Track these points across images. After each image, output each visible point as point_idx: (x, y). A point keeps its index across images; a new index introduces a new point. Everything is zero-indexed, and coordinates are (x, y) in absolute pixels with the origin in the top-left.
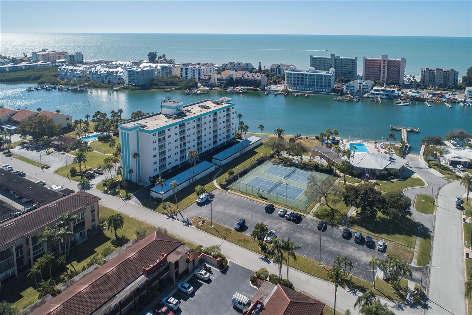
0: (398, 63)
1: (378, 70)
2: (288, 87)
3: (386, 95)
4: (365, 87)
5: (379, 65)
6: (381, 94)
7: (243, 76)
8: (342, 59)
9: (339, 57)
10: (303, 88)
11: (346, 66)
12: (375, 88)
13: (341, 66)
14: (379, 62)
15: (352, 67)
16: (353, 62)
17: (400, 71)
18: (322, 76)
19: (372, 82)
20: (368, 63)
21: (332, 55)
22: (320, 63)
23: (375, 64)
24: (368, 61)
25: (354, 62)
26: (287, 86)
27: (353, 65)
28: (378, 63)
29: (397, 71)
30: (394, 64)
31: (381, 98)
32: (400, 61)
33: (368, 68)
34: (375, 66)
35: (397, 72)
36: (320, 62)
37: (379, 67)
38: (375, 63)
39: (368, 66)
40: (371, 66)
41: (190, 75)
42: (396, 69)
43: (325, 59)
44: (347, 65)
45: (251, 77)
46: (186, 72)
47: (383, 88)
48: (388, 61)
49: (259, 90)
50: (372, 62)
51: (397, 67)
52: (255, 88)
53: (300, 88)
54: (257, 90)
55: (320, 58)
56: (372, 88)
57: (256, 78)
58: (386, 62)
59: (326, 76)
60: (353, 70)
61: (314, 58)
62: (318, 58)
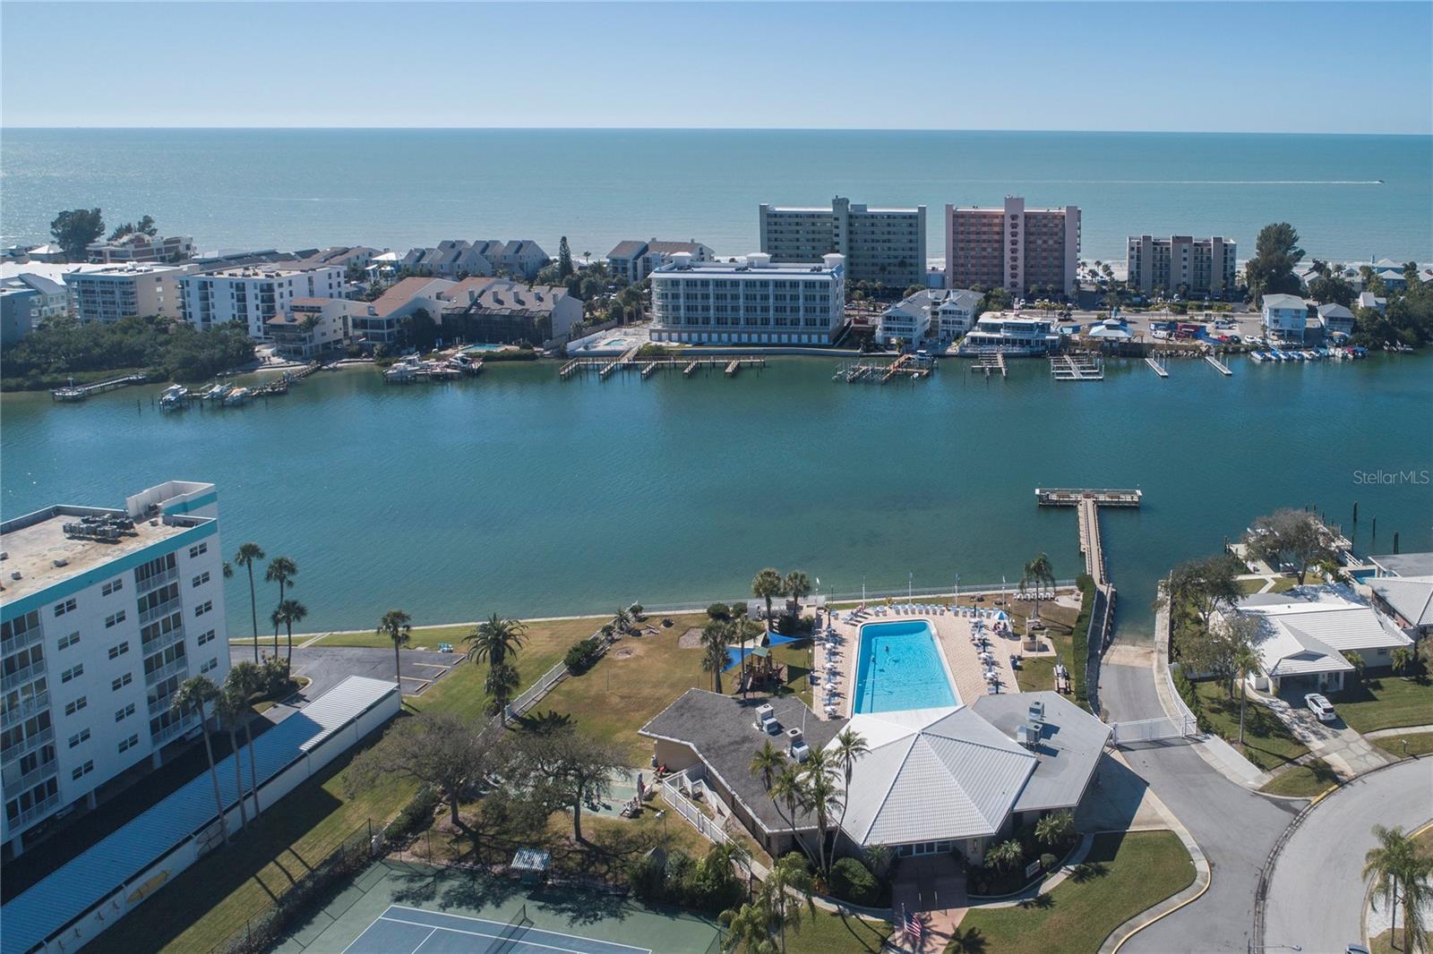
0: (1057, 222)
1: (994, 249)
2: (664, 335)
3: (1022, 343)
4: (950, 318)
5: (998, 233)
6: (1007, 341)
7: (475, 303)
8: (873, 216)
9: (865, 207)
10: (724, 337)
11: (889, 241)
12: (986, 318)
13: (873, 241)
14: (996, 221)
15: (911, 241)
16: (911, 225)
17: (1064, 250)
18: (794, 284)
19: (975, 297)
20: (964, 227)
21: (839, 203)
22: (798, 232)
23: (985, 229)
24: (961, 220)
25: (914, 224)
26: (659, 332)
27: (911, 233)
28: (996, 225)
29: (1056, 250)
30: (1045, 226)
31: (1005, 357)
32: (1063, 217)
33: (961, 245)
34: (985, 237)
35: (1056, 254)
36: (798, 228)
37: (996, 237)
38: (984, 225)
39: (961, 237)
40: (973, 237)
41: (224, 310)
42: (1051, 242)
43: (812, 215)
44: (891, 237)
45: (511, 305)
46: (205, 298)
47: (1011, 318)
48: (1028, 217)
49: (542, 356)
50: (973, 221)
51: (1056, 238)
52: (525, 351)
53: (715, 337)
54: (533, 357)
55: (797, 215)
56: (976, 317)
57: (532, 306)
58: (1021, 221)
59: (809, 285)
60: (910, 253)
61: (775, 215)
62: (791, 215)
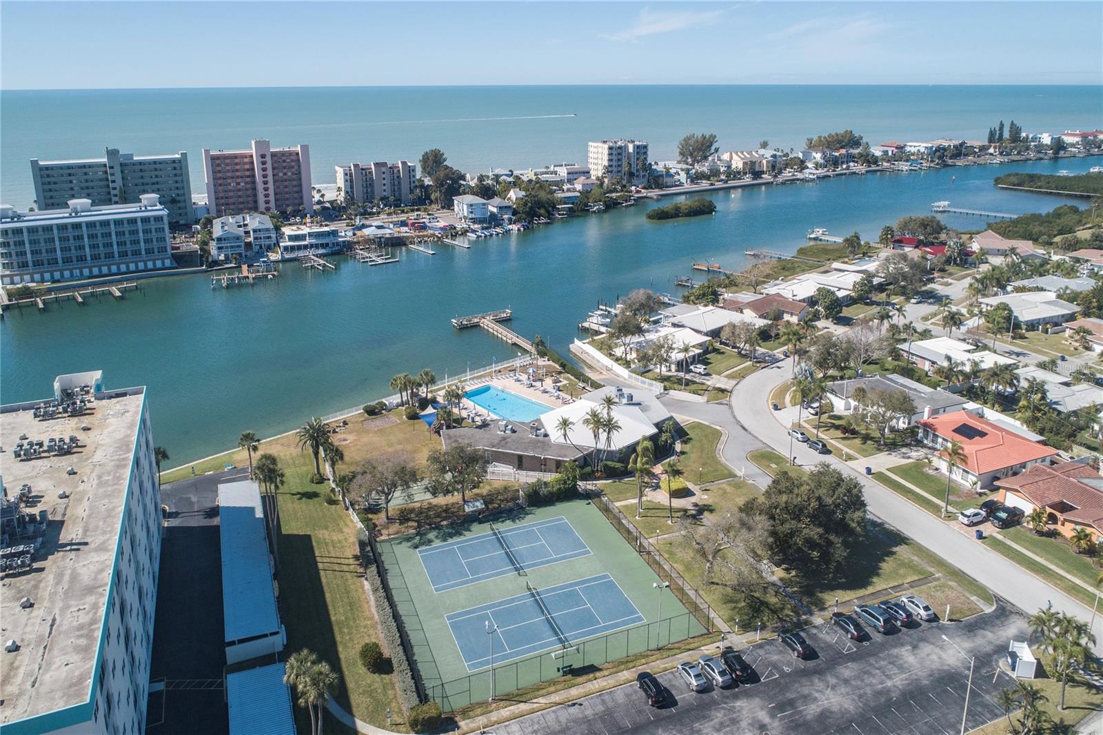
0: (293, 158)
1: (246, 183)
5: (248, 170)
8: (141, 163)
9: (132, 155)
14: (246, 160)
15: (176, 182)
17: (300, 179)
20: (221, 167)
21: (112, 154)
22: (70, 181)
23: (238, 167)
24: (218, 162)
25: (178, 168)
32: (298, 154)
33: (220, 182)
38: (237, 164)
39: (219, 175)
40: (229, 174)
44: (158, 180)
50: (228, 161)
51: (293, 170)
55: (69, 167)
58: (268, 159)
60: (179, 192)
61: (48, 168)
62: (61, 167)
